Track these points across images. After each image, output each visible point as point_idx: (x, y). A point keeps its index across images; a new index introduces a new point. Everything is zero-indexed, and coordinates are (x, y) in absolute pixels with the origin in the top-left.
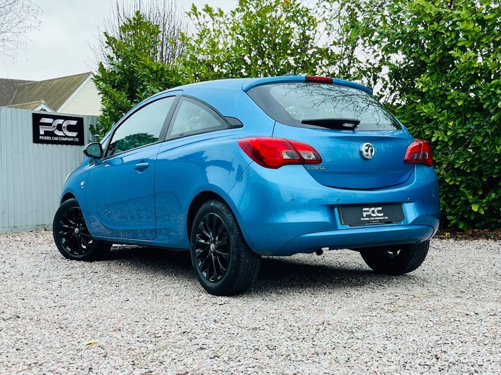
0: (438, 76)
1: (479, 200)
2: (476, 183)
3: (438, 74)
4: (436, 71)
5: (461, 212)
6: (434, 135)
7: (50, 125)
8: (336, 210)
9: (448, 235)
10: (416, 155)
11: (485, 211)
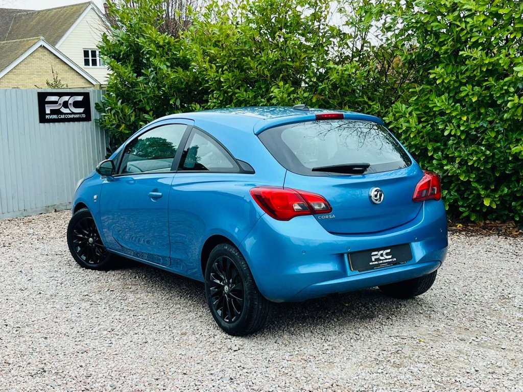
0: (453, 68)
1: (491, 194)
2: (488, 177)
3: (453, 65)
4: (451, 61)
5: (473, 204)
6: (447, 128)
7: (56, 102)
8: (346, 256)
9: (460, 227)
10: (425, 192)
11: (497, 205)
